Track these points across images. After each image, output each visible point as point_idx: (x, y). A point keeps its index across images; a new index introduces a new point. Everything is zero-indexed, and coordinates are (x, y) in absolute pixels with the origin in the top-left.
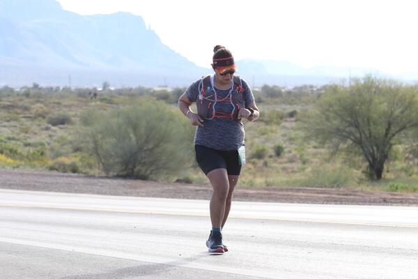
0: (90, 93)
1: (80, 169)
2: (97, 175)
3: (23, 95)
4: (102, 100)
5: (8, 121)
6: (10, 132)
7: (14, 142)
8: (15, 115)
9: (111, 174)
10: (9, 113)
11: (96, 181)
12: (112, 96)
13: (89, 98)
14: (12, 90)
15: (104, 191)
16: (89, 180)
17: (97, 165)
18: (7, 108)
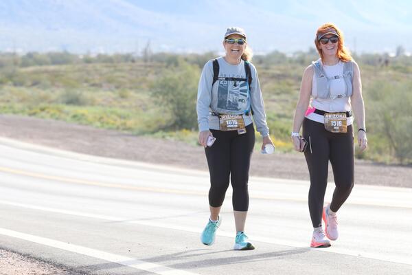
0: (380, 60)
1: (367, 154)
2: (388, 162)
3: (297, 61)
4: (395, 69)
5: (278, 94)
6: (280, 108)
7: (284, 120)
8: (287, 87)
9: (406, 161)
10: (279, 83)
11: (387, 169)
12: (408, 64)
13: (379, 66)
14: (283, 56)
15: (397, 182)
16: (378, 168)
17: (388, 149)
18: (277, 77)
